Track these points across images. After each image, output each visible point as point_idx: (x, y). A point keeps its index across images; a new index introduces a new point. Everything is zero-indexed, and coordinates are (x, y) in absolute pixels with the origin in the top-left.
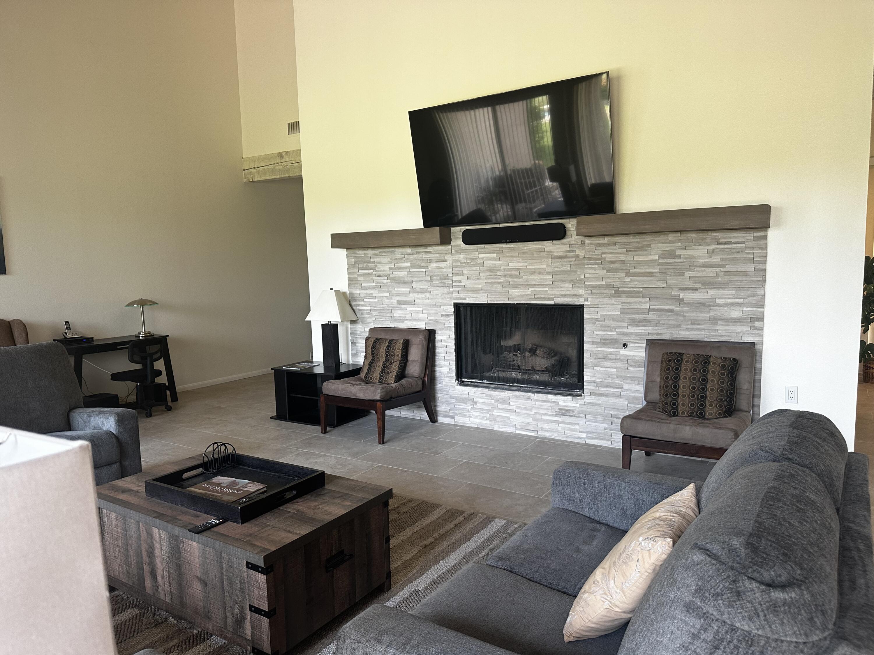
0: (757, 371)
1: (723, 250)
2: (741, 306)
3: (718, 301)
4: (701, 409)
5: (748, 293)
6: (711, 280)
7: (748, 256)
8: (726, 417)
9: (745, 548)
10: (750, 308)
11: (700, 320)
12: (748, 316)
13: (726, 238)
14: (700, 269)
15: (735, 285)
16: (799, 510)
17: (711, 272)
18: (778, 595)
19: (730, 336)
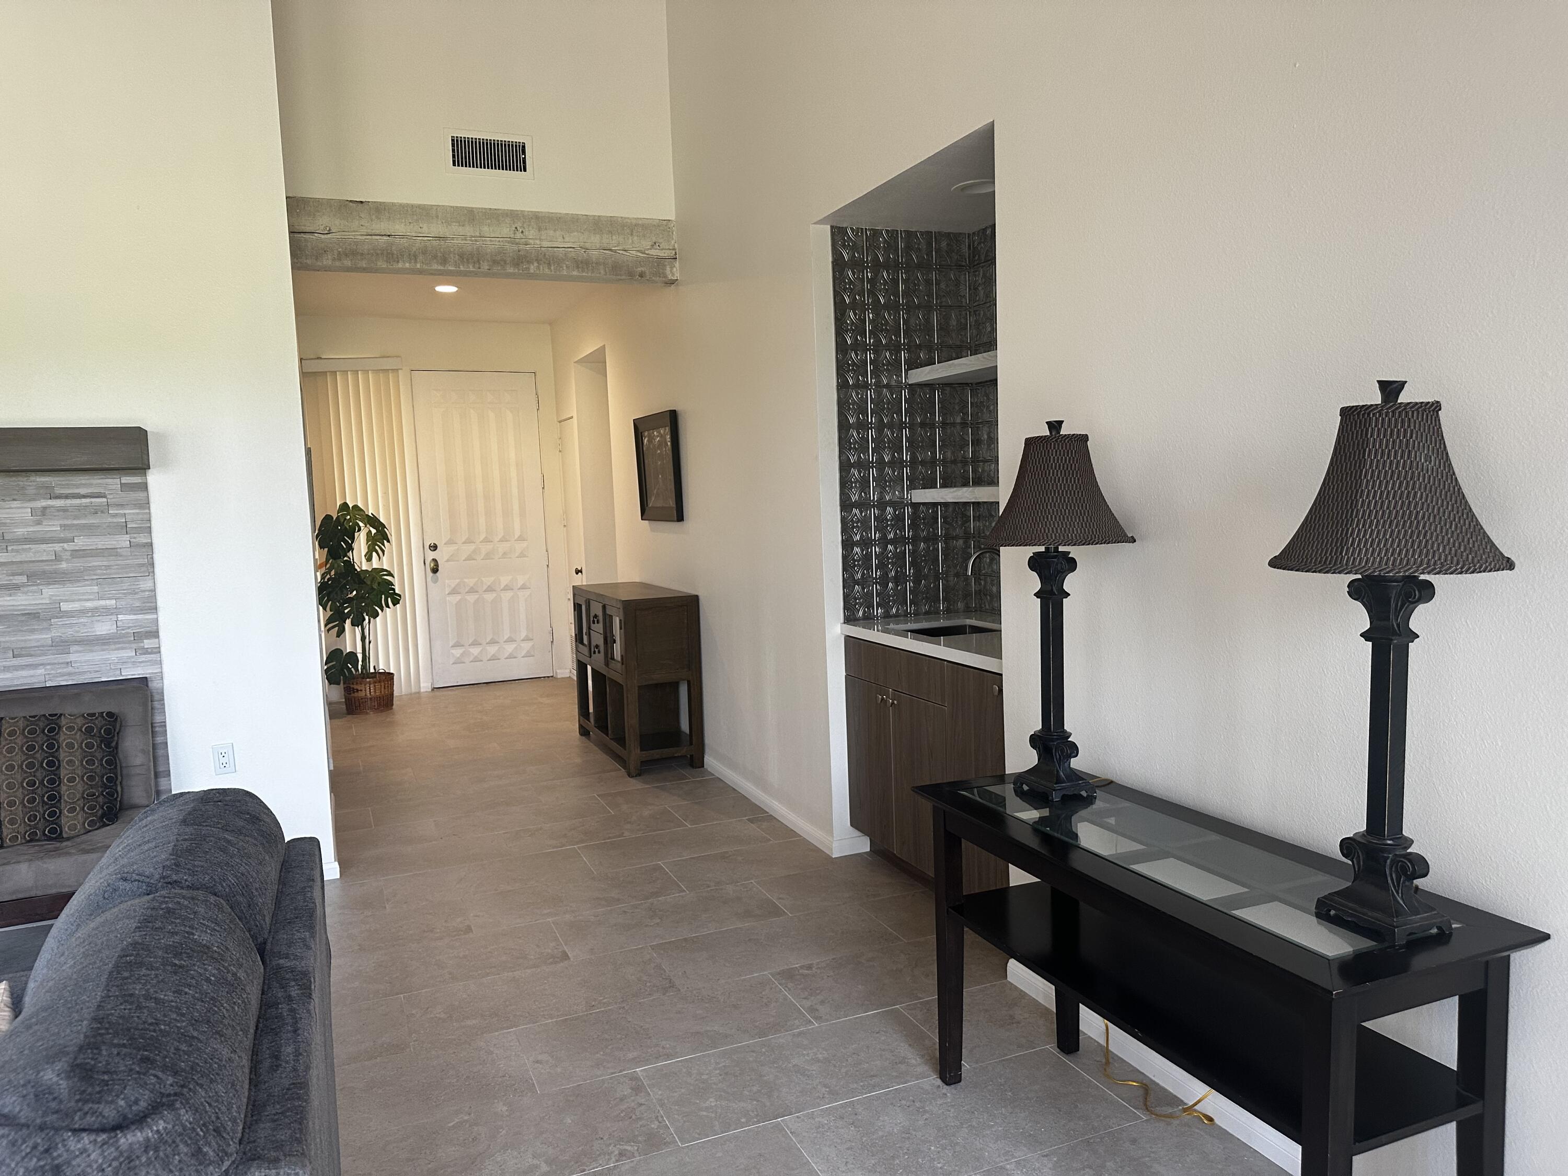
0: (157, 729)
1: (64, 510)
2: (112, 614)
3: (65, 607)
4: (53, 822)
5: (125, 588)
6: (47, 568)
7: (115, 520)
8: (105, 825)
9: (68, 1078)
10: (130, 614)
11: (31, 647)
12: (129, 631)
13: (68, 486)
14: (20, 547)
15: (95, 575)
16: (177, 969)
17: (44, 552)
18: (133, 1138)
19: (97, 671)
